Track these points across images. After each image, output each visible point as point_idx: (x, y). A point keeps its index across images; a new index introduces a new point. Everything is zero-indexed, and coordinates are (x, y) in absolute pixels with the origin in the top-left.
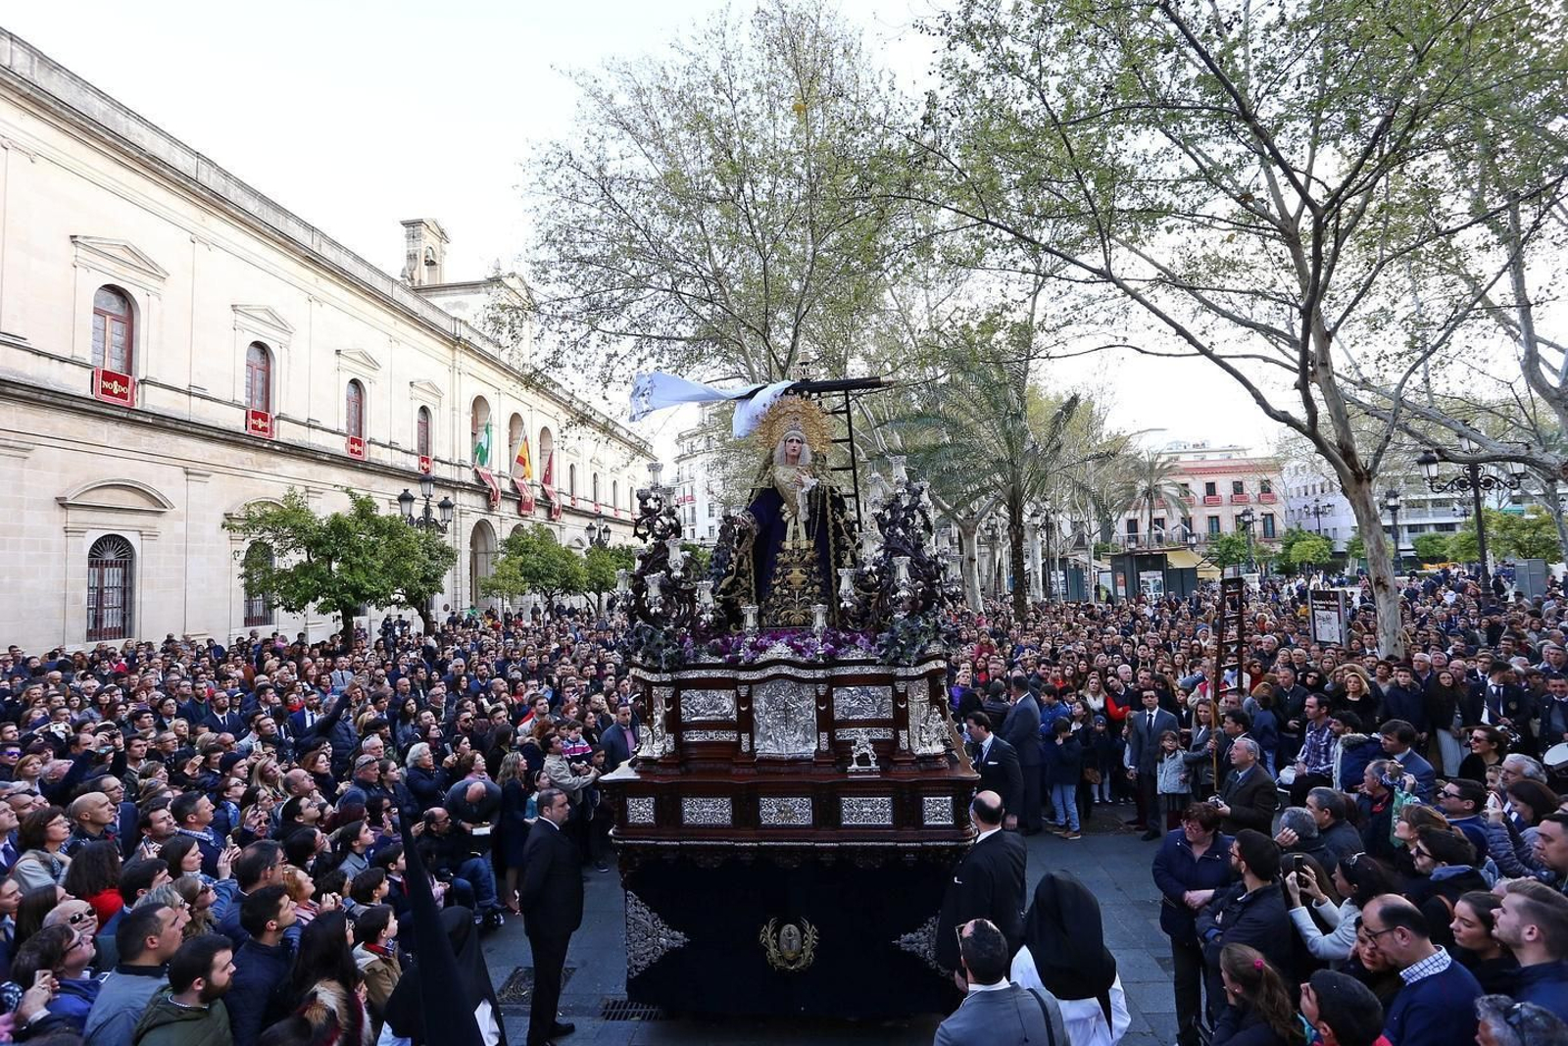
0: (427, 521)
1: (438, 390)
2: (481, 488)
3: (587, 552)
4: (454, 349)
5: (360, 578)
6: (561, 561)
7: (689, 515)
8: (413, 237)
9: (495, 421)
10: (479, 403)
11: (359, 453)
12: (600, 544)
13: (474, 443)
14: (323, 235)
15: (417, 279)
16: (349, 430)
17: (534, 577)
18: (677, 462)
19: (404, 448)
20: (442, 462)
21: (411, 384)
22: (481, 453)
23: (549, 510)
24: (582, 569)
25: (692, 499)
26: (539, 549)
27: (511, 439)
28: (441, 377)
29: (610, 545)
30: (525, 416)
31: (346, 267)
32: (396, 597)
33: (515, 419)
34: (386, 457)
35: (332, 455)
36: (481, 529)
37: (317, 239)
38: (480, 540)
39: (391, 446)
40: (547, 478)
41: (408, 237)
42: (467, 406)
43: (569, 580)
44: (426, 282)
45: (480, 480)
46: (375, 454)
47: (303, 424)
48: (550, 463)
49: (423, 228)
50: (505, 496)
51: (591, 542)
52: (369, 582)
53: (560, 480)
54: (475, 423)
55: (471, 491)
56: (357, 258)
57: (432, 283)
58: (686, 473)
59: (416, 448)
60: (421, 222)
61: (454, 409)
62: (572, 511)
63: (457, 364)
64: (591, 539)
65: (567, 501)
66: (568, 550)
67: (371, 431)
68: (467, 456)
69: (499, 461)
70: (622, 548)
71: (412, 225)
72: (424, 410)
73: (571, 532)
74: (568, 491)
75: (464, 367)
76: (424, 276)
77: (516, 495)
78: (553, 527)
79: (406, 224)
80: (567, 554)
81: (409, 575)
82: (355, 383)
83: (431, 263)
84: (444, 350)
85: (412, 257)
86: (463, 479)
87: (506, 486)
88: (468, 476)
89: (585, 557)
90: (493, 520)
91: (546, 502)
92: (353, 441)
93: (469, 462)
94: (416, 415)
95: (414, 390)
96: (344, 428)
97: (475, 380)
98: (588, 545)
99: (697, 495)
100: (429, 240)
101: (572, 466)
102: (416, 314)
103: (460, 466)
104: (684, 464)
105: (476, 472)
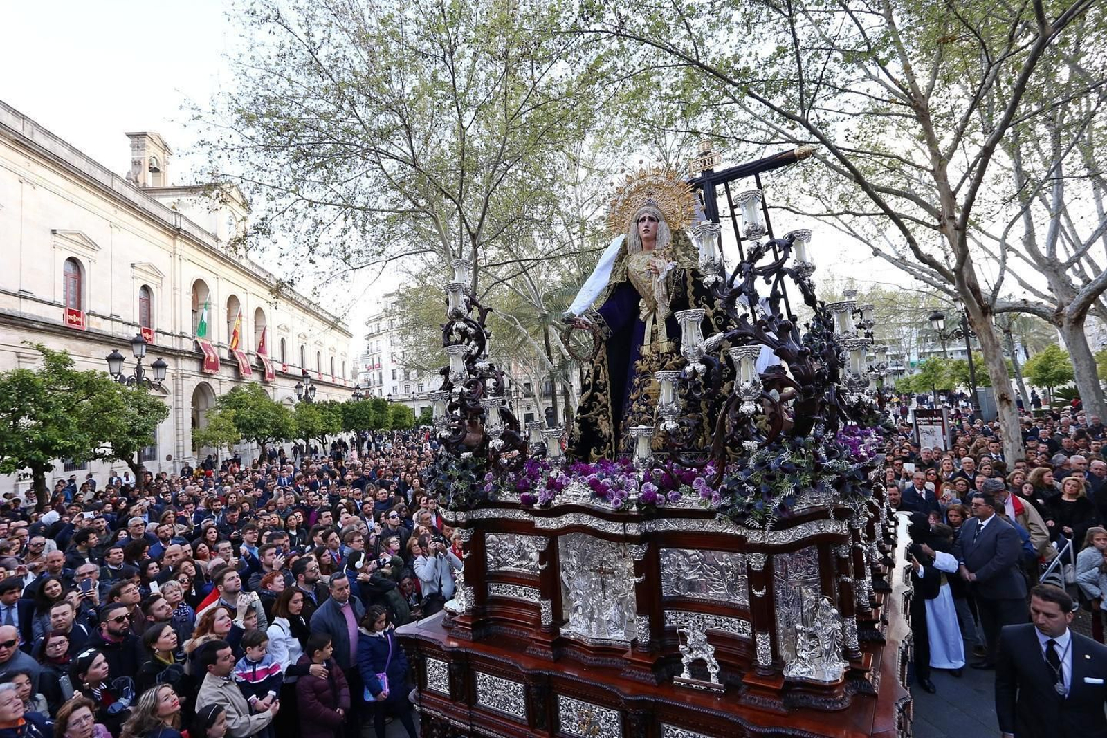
0: (139, 379)
1: (159, 272)
2: (199, 356)
3: (296, 407)
4: (174, 239)
5: (52, 432)
6: (271, 413)
7: (377, 378)
8: (137, 147)
9: (214, 300)
10: (199, 286)
11: (78, 323)
12: (307, 400)
13: (195, 319)
14: (35, 124)
15: (141, 182)
16: (67, 302)
17: (248, 429)
18: (367, 339)
19: (125, 320)
20: (164, 333)
21: (133, 265)
22: (201, 328)
23: (263, 374)
24: (291, 419)
25: (379, 366)
26: (252, 403)
27: (229, 316)
28: (163, 262)
29: (315, 400)
30: (241, 297)
31: (62, 156)
32: (102, 451)
33: (232, 300)
34: (107, 328)
35: (46, 324)
36: (202, 391)
37: (28, 127)
38: (202, 400)
39: (112, 318)
40: (261, 349)
41: (132, 146)
42: (188, 287)
43: (280, 429)
44: (150, 184)
45: (199, 349)
46: (94, 324)
47: (14, 295)
48: (263, 336)
49: (147, 140)
50: (224, 362)
51: (300, 398)
52: (64, 437)
53: (273, 350)
54: (195, 301)
55: (191, 358)
56: (73, 150)
57: (156, 186)
58: (374, 348)
59: (137, 321)
60: (144, 135)
61: (175, 289)
62: (283, 375)
63: (178, 252)
64: (300, 396)
65: (279, 367)
66: (279, 405)
67: (89, 304)
68: (188, 329)
69: (218, 333)
70: (325, 403)
71: (137, 138)
72: (146, 288)
73: (282, 392)
74: (280, 359)
75: (184, 254)
76: (149, 180)
77: (232, 362)
78: (266, 388)
79: (129, 135)
80: (279, 408)
81: (113, 429)
82: (73, 260)
83: (155, 170)
84: (163, 239)
85: (136, 163)
86: (184, 348)
87: (225, 354)
88: (189, 346)
89: (294, 410)
90: (214, 384)
91: (260, 368)
92: (71, 313)
93: (190, 334)
94: (138, 293)
95: (135, 271)
96: (61, 301)
97: (193, 265)
98: (297, 401)
99: (383, 363)
100: (151, 152)
101: (283, 340)
102: (136, 205)
103: (181, 337)
104: (373, 340)
105: (196, 342)
